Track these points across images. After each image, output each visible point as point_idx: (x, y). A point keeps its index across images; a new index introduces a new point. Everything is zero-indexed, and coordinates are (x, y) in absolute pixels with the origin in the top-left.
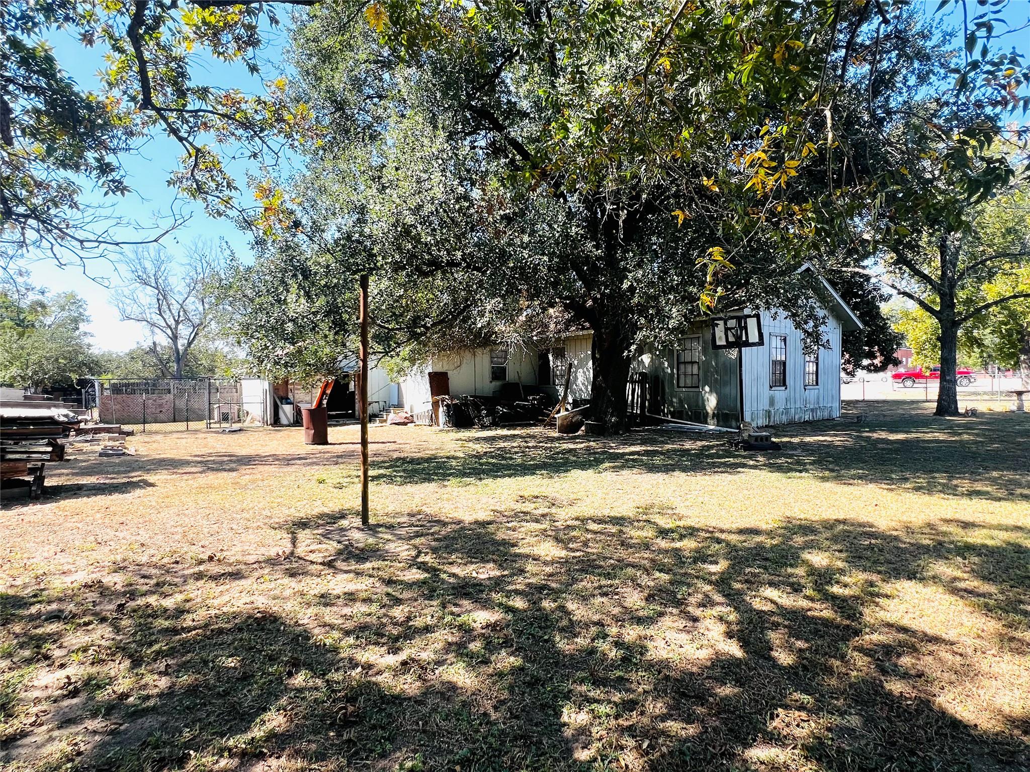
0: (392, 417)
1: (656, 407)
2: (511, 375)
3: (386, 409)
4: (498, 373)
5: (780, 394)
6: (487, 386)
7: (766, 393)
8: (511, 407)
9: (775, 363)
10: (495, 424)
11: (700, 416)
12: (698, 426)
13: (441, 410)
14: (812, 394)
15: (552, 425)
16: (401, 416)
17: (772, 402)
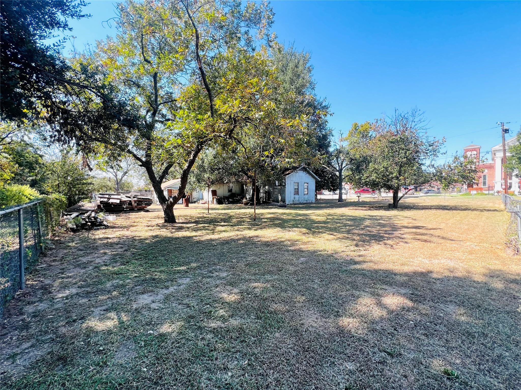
0: (201, 202)
1: (269, 200)
2: (233, 191)
3: (199, 200)
4: (230, 191)
5: (297, 196)
6: (227, 194)
7: (293, 196)
8: (233, 199)
9: (295, 189)
10: (229, 204)
11: (278, 201)
12: (277, 204)
13: (215, 200)
14: (306, 197)
15: (242, 203)
16: (204, 201)
17: (294, 198)
